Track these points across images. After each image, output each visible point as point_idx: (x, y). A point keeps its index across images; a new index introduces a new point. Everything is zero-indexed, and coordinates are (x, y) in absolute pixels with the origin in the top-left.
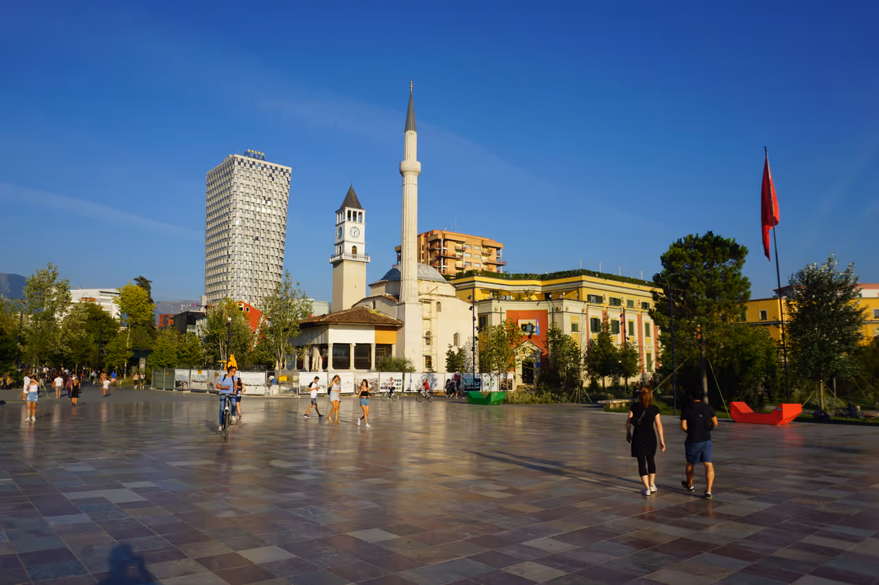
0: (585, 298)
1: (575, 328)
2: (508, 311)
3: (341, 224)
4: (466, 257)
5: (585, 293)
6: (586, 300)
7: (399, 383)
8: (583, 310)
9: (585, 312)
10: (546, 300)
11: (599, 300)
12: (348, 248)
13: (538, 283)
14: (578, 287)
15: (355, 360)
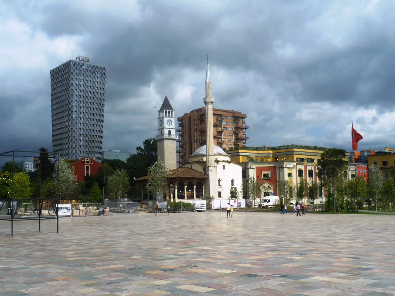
0: (295, 160)
1: (290, 175)
2: (256, 167)
3: (161, 118)
4: (223, 124)
5: (295, 157)
6: (296, 161)
7: (204, 205)
8: (294, 166)
9: (295, 167)
10: (275, 162)
11: (302, 160)
12: (166, 132)
13: (271, 152)
14: (292, 154)
15: (177, 194)
